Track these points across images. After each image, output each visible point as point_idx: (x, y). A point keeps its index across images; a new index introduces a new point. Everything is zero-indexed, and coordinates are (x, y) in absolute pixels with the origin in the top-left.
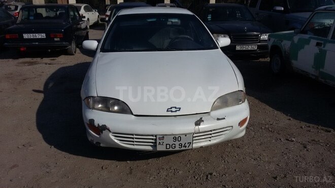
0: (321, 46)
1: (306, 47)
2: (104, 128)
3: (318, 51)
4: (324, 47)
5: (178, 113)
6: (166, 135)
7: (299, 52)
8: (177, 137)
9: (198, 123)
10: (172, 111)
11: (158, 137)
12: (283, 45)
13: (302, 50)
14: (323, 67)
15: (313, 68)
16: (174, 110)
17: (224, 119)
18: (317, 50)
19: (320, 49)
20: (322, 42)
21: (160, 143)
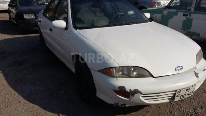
0: (187, 16)
1: (175, 17)
2: (136, 92)
3: (186, 19)
4: (190, 16)
6: (182, 89)
7: (169, 20)
8: (188, 88)
9: (197, 77)
10: (178, 70)
11: (177, 91)
12: (154, 17)
13: (172, 19)
14: (190, 28)
15: (181, 29)
17: (205, 69)
18: (184, 18)
19: (186, 18)
20: (188, 13)
21: (177, 95)
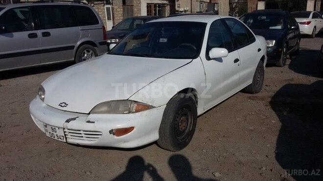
5: (64, 109)
6: (49, 125)
8: (53, 127)
9: (68, 121)
10: (61, 106)
11: (44, 124)
16: (63, 105)
17: (94, 122)
21: (46, 129)
